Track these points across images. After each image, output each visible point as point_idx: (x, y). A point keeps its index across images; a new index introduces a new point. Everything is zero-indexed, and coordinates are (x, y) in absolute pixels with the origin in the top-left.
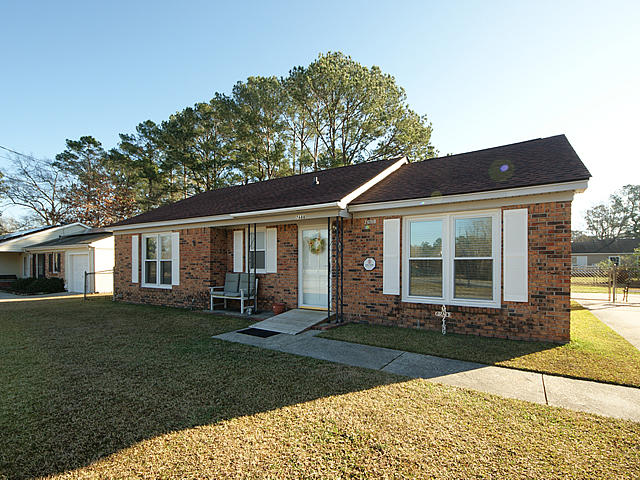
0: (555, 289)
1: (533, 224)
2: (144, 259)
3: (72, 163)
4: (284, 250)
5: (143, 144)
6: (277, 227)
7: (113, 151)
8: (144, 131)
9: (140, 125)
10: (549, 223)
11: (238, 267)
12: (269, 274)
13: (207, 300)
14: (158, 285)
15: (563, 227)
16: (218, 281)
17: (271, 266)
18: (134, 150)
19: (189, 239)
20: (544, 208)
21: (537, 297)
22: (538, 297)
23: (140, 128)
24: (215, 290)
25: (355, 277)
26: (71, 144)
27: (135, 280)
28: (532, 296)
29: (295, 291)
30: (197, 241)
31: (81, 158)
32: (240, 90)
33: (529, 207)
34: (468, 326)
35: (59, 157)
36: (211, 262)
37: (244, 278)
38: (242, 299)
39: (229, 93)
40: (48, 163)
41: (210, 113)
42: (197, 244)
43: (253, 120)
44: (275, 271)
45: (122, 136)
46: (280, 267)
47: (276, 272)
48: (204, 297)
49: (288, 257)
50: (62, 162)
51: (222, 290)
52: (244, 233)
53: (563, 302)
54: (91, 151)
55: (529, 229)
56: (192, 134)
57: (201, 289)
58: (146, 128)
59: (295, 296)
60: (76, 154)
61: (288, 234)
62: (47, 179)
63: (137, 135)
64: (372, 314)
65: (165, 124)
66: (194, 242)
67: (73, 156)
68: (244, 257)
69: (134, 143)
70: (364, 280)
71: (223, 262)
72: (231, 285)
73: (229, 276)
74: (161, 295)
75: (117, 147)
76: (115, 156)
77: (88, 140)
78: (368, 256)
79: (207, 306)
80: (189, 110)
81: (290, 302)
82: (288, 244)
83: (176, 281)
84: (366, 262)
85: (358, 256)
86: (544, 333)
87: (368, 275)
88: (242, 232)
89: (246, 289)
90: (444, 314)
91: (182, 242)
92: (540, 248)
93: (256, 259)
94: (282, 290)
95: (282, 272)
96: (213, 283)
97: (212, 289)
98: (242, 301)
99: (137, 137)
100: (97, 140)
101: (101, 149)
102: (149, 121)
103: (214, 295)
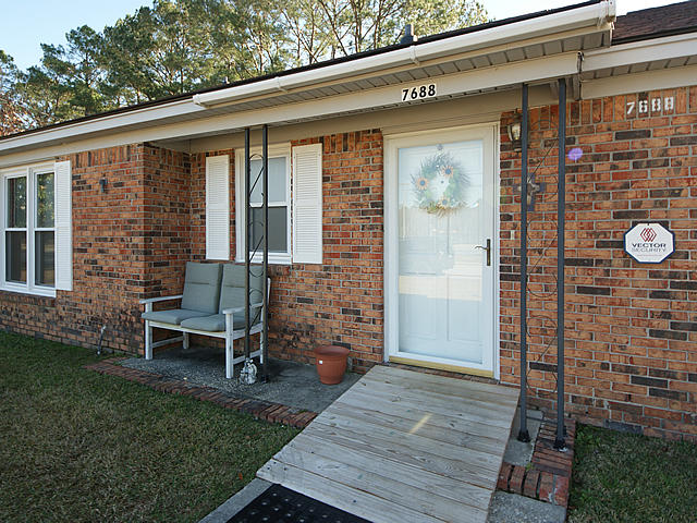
2: (3, 226)
4: (342, 203)
5: (77, 59)
6: (322, 140)
7: (32, 70)
8: (77, 40)
9: (73, 32)
11: (217, 246)
12: (299, 266)
13: (135, 331)
14: (29, 288)
16: (166, 283)
17: (305, 246)
18: (62, 68)
19: (92, 175)
23: (73, 36)
24: (156, 307)
25: (589, 282)
29: (375, 314)
30: (112, 180)
36: (147, 235)
37: (234, 275)
38: (229, 336)
41: (175, 13)
42: (113, 190)
43: (239, 21)
44: (315, 256)
45: (45, 47)
46: (331, 249)
47: (319, 261)
48: (131, 323)
49: (356, 221)
51: (177, 305)
52: (232, 161)
56: (149, 44)
57: (123, 302)
58: (82, 37)
59: (376, 329)
61: (355, 158)
63: (66, 45)
64: (658, 405)
65: (108, 30)
66: (104, 184)
68: (233, 223)
69: (64, 59)
70: (623, 293)
71: (179, 234)
72: (199, 294)
73: (194, 268)
74: (34, 310)
75: (40, 65)
76: (36, 78)
78: (638, 216)
79: (134, 350)
80: (144, 11)
81: (362, 345)
82: (354, 187)
83: (64, 279)
85: (602, 217)
87: (642, 277)
88: (226, 158)
89: (241, 310)
91: (78, 185)
93: (265, 226)
94: (334, 310)
95: (336, 262)
96: (152, 288)
97: (148, 304)
98: (229, 344)
99: (67, 48)
100: (6, 53)
101: (12, 66)
102: (85, 27)
103: (154, 320)
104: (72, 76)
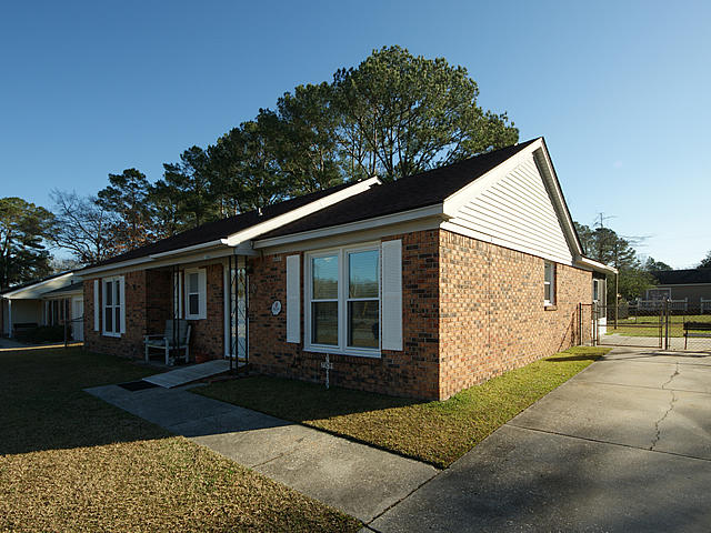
0: (426, 335)
1: (408, 258)
2: (105, 306)
3: (115, 200)
4: (212, 293)
5: (190, 173)
6: (206, 267)
7: (158, 183)
8: (189, 158)
9: (185, 152)
10: (421, 257)
12: (201, 320)
13: (144, 350)
14: (114, 334)
15: (432, 260)
17: (202, 312)
18: (180, 180)
19: (131, 283)
20: (416, 239)
21: (410, 343)
22: (412, 344)
23: (186, 156)
24: (150, 339)
25: (266, 323)
26: (114, 179)
27: (97, 329)
28: (407, 344)
29: (221, 339)
30: (137, 285)
31: (124, 194)
32: (285, 103)
33: (403, 238)
34: (354, 379)
35: (101, 194)
36: (147, 308)
37: (180, 325)
39: (274, 108)
40: (92, 200)
41: (255, 132)
42: (137, 289)
45: (166, 166)
46: (208, 312)
47: (205, 318)
49: (215, 301)
50: (105, 200)
52: (183, 275)
53: (432, 351)
54: (136, 186)
55: (403, 263)
56: (237, 159)
57: (140, 338)
58: (193, 156)
59: (221, 345)
60: (120, 189)
61: (215, 275)
62: (91, 217)
63: (182, 164)
64: (279, 365)
65: (210, 149)
67: (117, 191)
68: (183, 302)
69: (180, 173)
70: (273, 326)
71: (164, 308)
73: (168, 323)
74: (114, 344)
75: (164, 179)
76: (161, 189)
77: (131, 173)
78: (275, 299)
80: (235, 131)
81: (217, 351)
82: (215, 286)
83: (123, 331)
84: (274, 306)
85: (268, 299)
86: (416, 388)
87: (276, 320)
88: (181, 274)
90: (327, 365)
91: (127, 286)
92: (413, 287)
94: (211, 338)
95: (211, 318)
96: (150, 331)
97: (147, 337)
98: (167, 351)
99: (182, 166)
100: (141, 172)
101: (145, 182)
102: (194, 147)
103: (149, 344)
104: (186, 186)
